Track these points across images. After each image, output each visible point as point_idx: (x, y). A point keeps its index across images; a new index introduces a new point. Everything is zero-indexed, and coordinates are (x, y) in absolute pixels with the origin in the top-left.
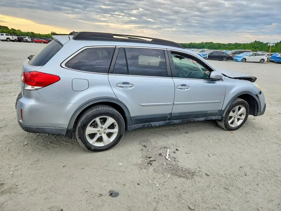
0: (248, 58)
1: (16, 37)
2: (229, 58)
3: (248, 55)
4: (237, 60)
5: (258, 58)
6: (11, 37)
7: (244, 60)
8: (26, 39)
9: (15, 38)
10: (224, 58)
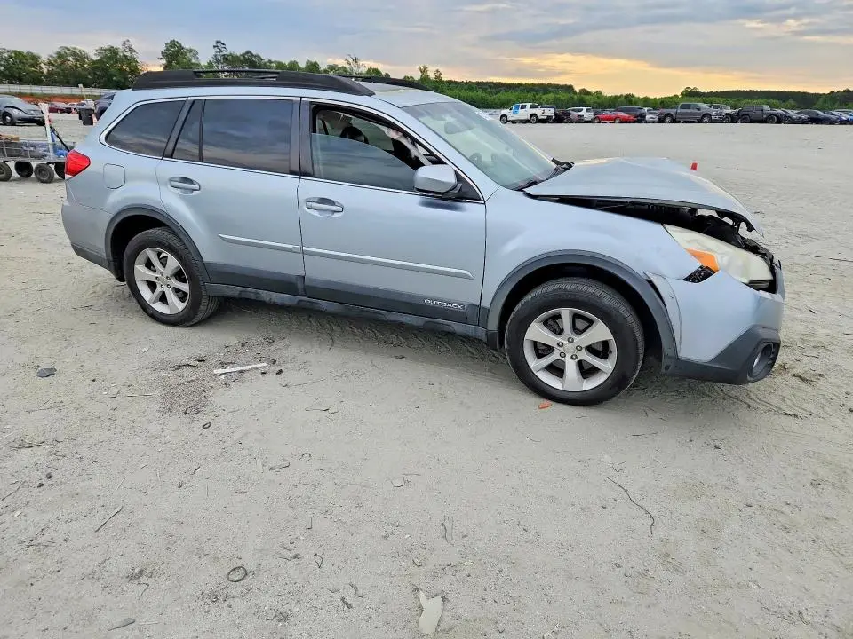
1: (553, 110)
6: (539, 112)
8: (580, 113)
9: (550, 112)
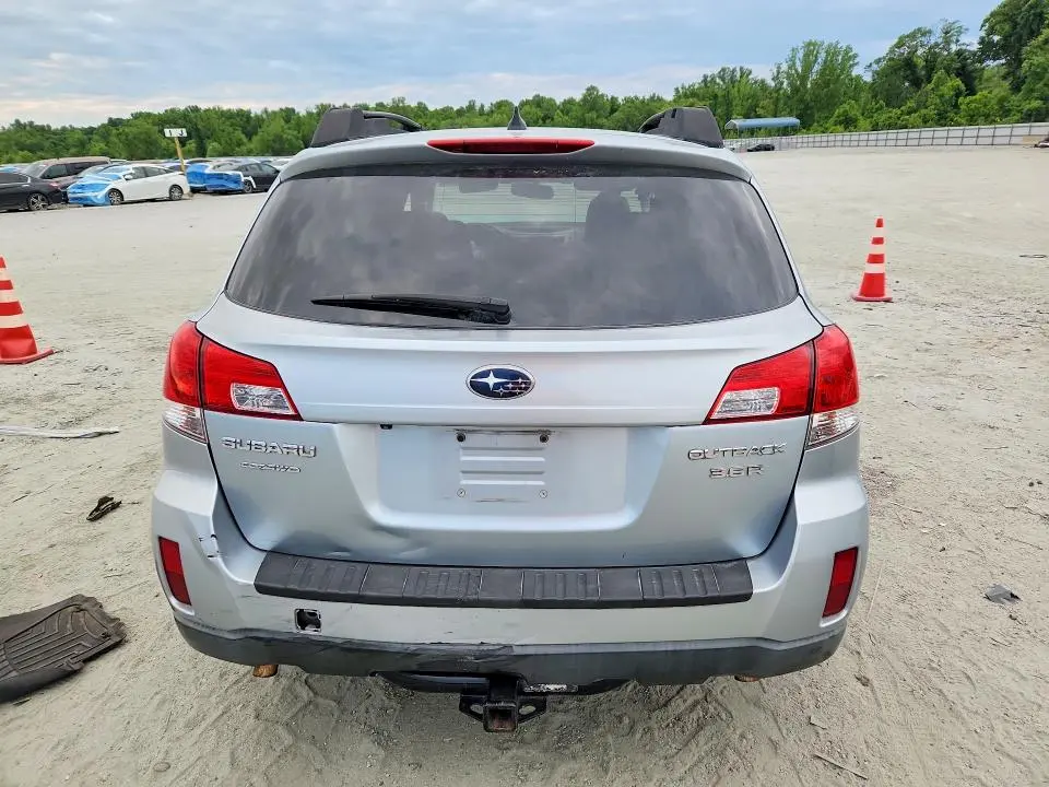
0: (131, 189)
2: (57, 198)
3: (121, 175)
4: (86, 198)
5: (159, 184)
7: (115, 196)
10: (35, 200)
